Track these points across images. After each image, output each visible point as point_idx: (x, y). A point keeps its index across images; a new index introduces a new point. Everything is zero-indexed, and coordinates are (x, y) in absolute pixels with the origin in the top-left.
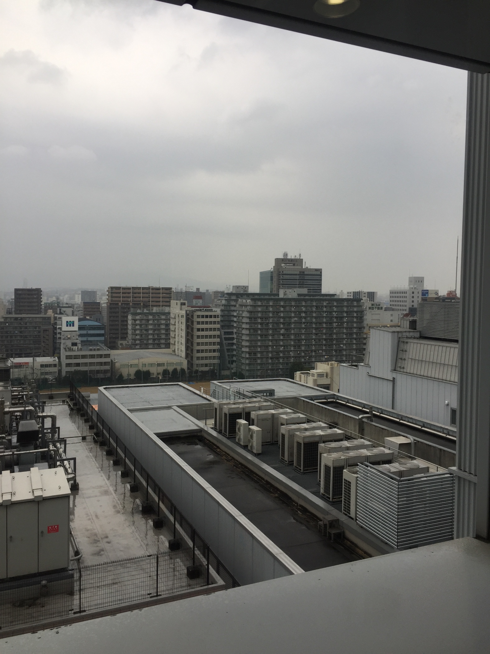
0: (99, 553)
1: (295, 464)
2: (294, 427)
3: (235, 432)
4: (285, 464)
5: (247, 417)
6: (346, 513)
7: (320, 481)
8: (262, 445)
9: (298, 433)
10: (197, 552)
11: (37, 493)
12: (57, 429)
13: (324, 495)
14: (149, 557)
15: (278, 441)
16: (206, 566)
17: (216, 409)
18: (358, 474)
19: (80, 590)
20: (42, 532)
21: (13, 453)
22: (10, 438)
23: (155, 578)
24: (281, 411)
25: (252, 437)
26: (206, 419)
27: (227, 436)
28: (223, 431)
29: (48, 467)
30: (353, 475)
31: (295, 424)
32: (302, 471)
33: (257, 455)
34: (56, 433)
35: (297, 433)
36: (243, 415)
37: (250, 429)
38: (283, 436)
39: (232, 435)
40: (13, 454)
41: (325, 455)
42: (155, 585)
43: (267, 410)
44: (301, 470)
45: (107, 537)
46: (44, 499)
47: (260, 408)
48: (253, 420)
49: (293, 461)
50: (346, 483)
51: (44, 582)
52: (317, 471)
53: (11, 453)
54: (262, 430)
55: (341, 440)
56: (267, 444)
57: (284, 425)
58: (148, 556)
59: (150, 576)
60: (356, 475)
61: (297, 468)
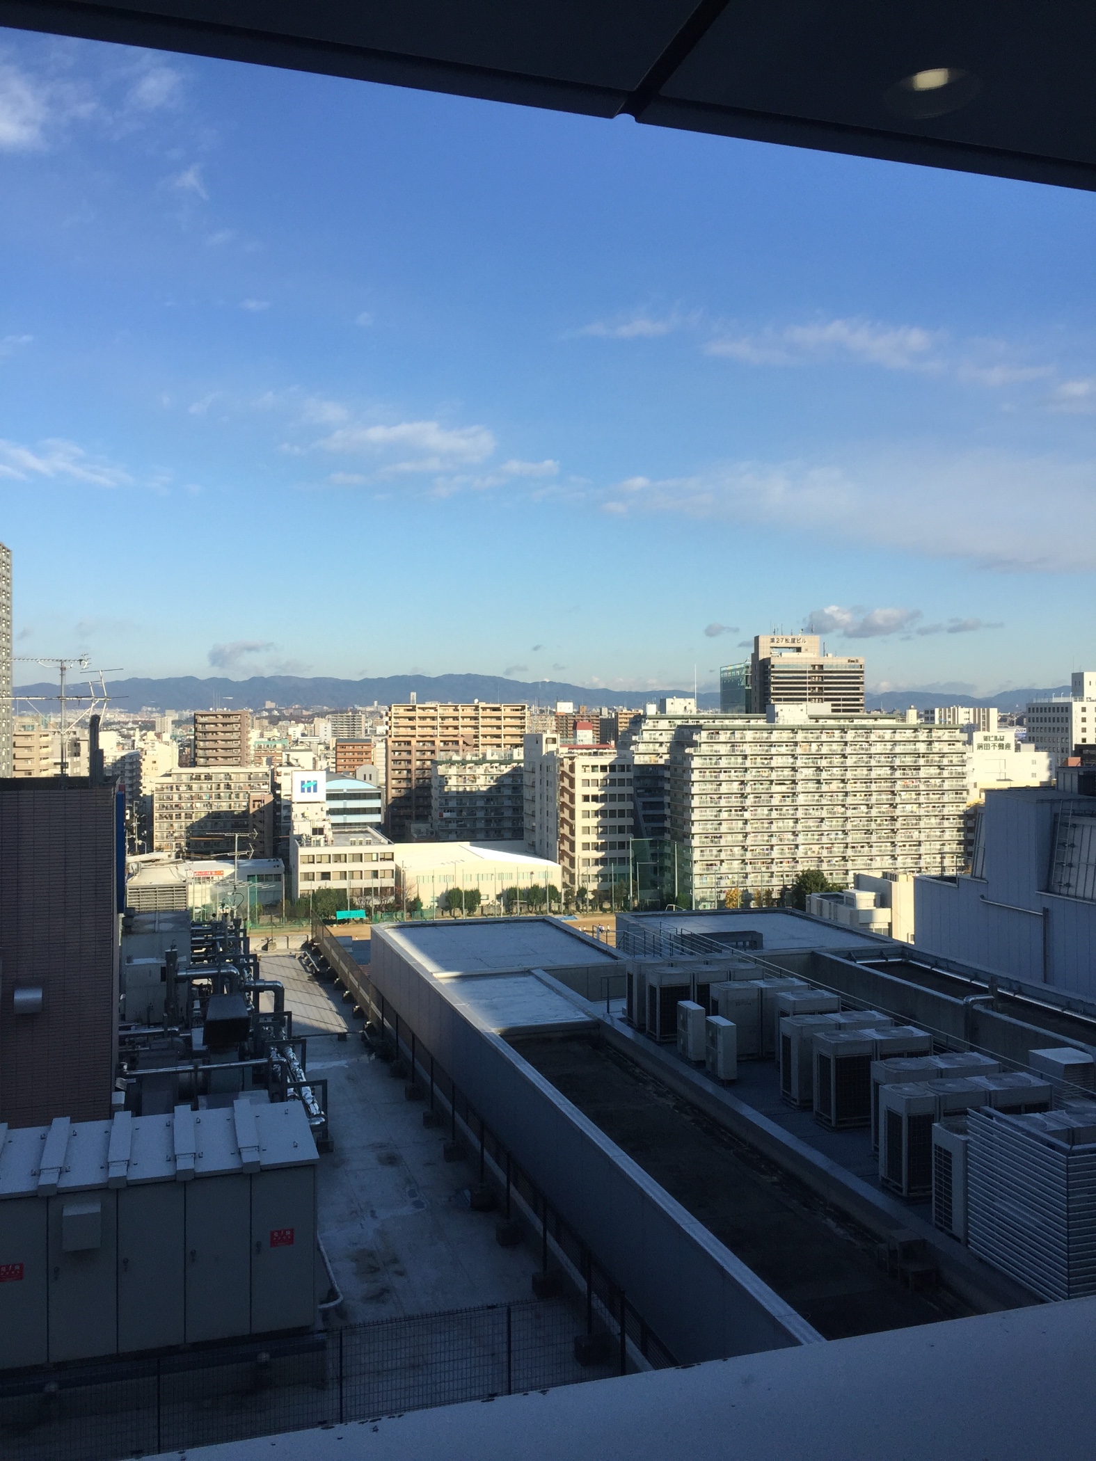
0: (379, 1296)
1: (815, 1108)
2: (810, 1020)
3: (674, 1029)
4: (793, 1106)
5: (703, 995)
6: (942, 1226)
7: (877, 1149)
8: (738, 1061)
9: (820, 1035)
10: (597, 1304)
11: (248, 1157)
12: (286, 1017)
13: (888, 1181)
14: (490, 1311)
15: (774, 1053)
16: (619, 1338)
17: (630, 977)
18: (966, 1133)
19: (341, 1378)
20: (259, 1245)
21: (196, 1067)
22: (189, 1034)
23: (505, 1359)
24: (779, 982)
25: (713, 1041)
26: (608, 999)
27: (658, 1040)
28: (647, 1028)
29: (268, 1099)
30: (955, 1135)
31: (813, 1014)
32: (833, 1124)
33: (728, 1084)
34: (284, 1025)
35: (817, 1035)
36: (694, 991)
37: (709, 1024)
38: (787, 1040)
39: (668, 1037)
40: (196, 1070)
41: (886, 1087)
42: (505, 1375)
43: (747, 980)
44: (830, 1121)
45: (395, 1261)
46: (262, 1171)
47: (730, 977)
48: (716, 1003)
49: (811, 1101)
50: (940, 1156)
51: (264, 1357)
52: (870, 1126)
53: (190, 1068)
54: (738, 1027)
55: (925, 1054)
56: (751, 1058)
57: (788, 1015)
58: (489, 1307)
59: (493, 1355)
60: (962, 1137)
61: (821, 1116)
